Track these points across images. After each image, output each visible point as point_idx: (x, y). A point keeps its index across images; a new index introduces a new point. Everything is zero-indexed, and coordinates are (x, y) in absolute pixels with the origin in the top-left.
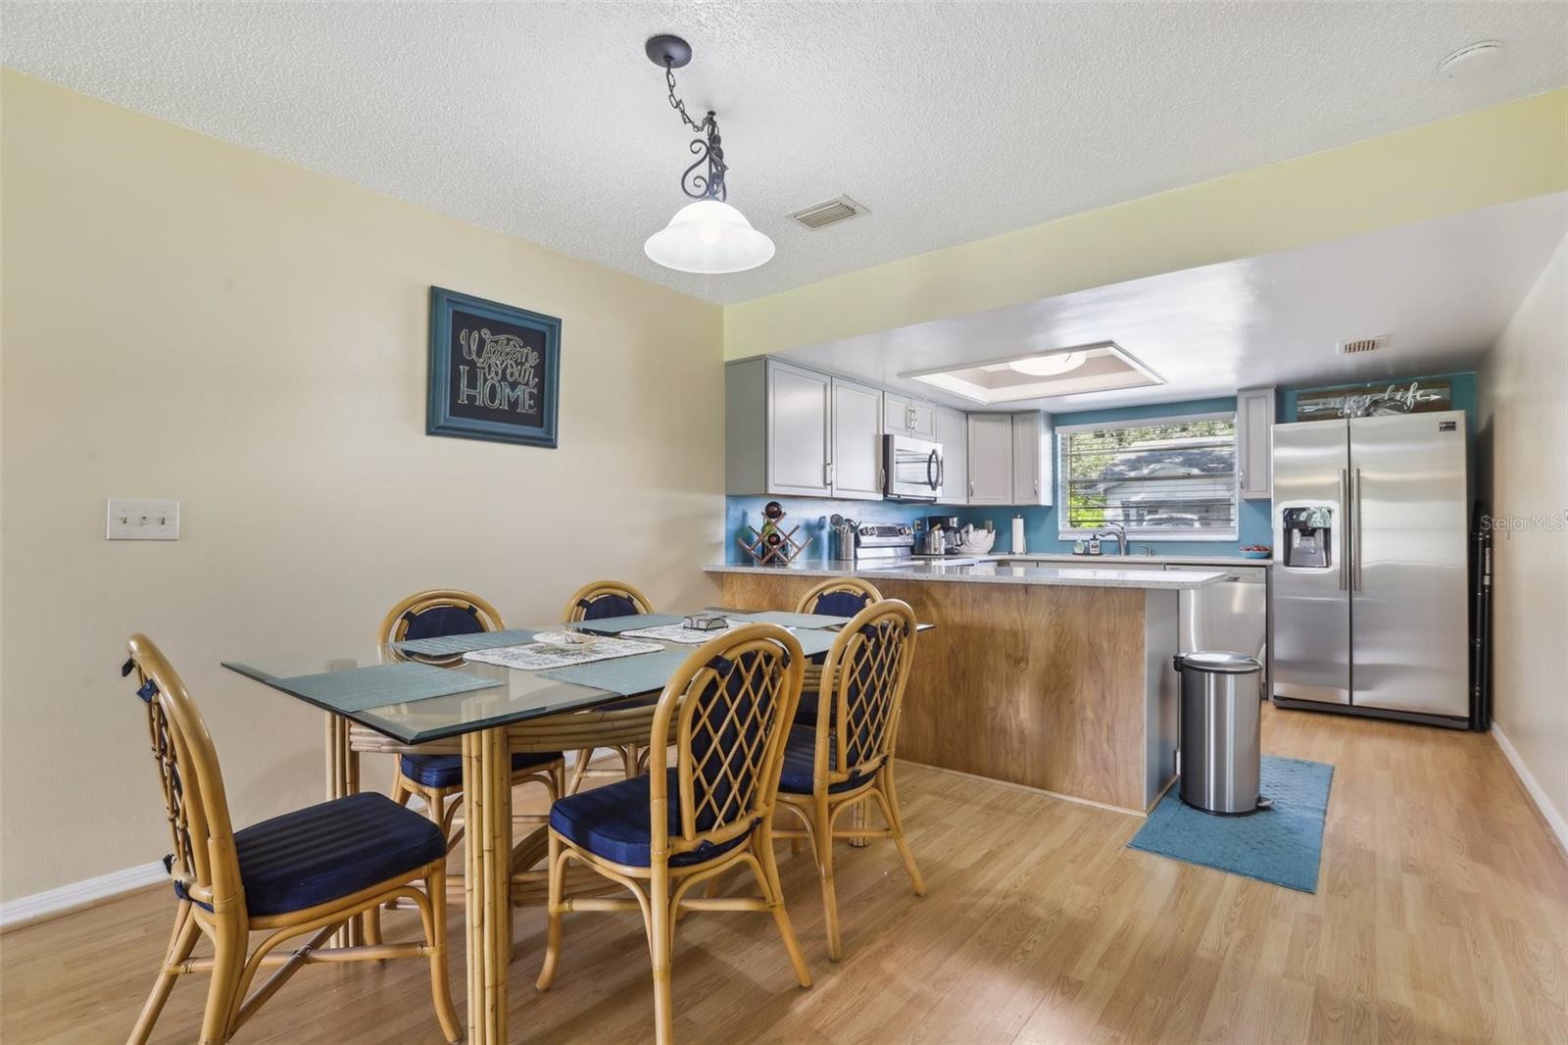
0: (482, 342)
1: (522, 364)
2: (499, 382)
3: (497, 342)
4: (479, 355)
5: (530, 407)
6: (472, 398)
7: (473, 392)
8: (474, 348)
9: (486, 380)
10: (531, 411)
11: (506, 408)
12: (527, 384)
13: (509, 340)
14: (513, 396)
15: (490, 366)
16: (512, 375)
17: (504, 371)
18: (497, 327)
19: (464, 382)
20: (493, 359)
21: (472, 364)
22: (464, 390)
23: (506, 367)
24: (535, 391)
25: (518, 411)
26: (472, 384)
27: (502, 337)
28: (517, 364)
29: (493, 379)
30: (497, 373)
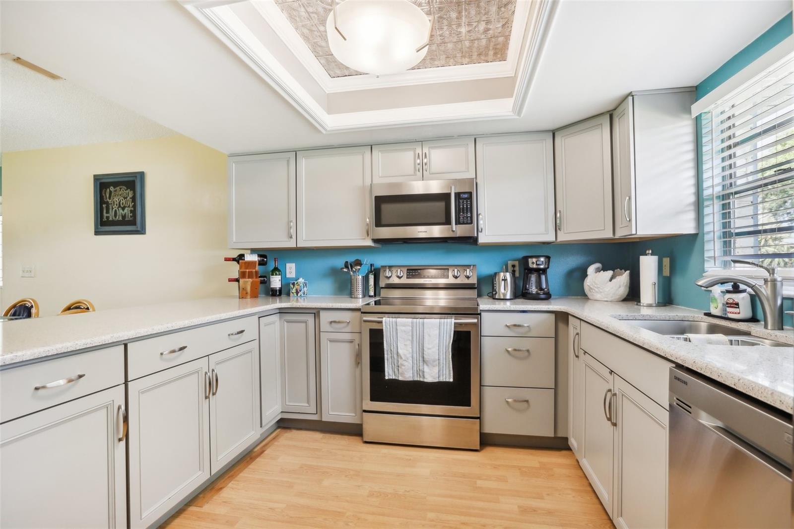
0: (111, 192)
1: (126, 198)
2: (118, 208)
3: (116, 191)
4: (110, 198)
5: (131, 216)
6: (108, 218)
7: (108, 215)
8: (108, 196)
9: (113, 208)
10: (131, 219)
11: (121, 219)
12: (129, 207)
13: (121, 189)
14: (123, 213)
15: (114, 203)
16: (123, 203)
17: (120, 203)
18: (116, 184)
19: (105, 211)
20: (115, 199)
21: (107, 203)
22: (105, 215)
23: (120, 201)
24: (132, 209)
25: (126, 219)
26: (108, 212)
27: (118, 188)
28: (125, 198)
29: (115, 207)
30: (117, 205)
